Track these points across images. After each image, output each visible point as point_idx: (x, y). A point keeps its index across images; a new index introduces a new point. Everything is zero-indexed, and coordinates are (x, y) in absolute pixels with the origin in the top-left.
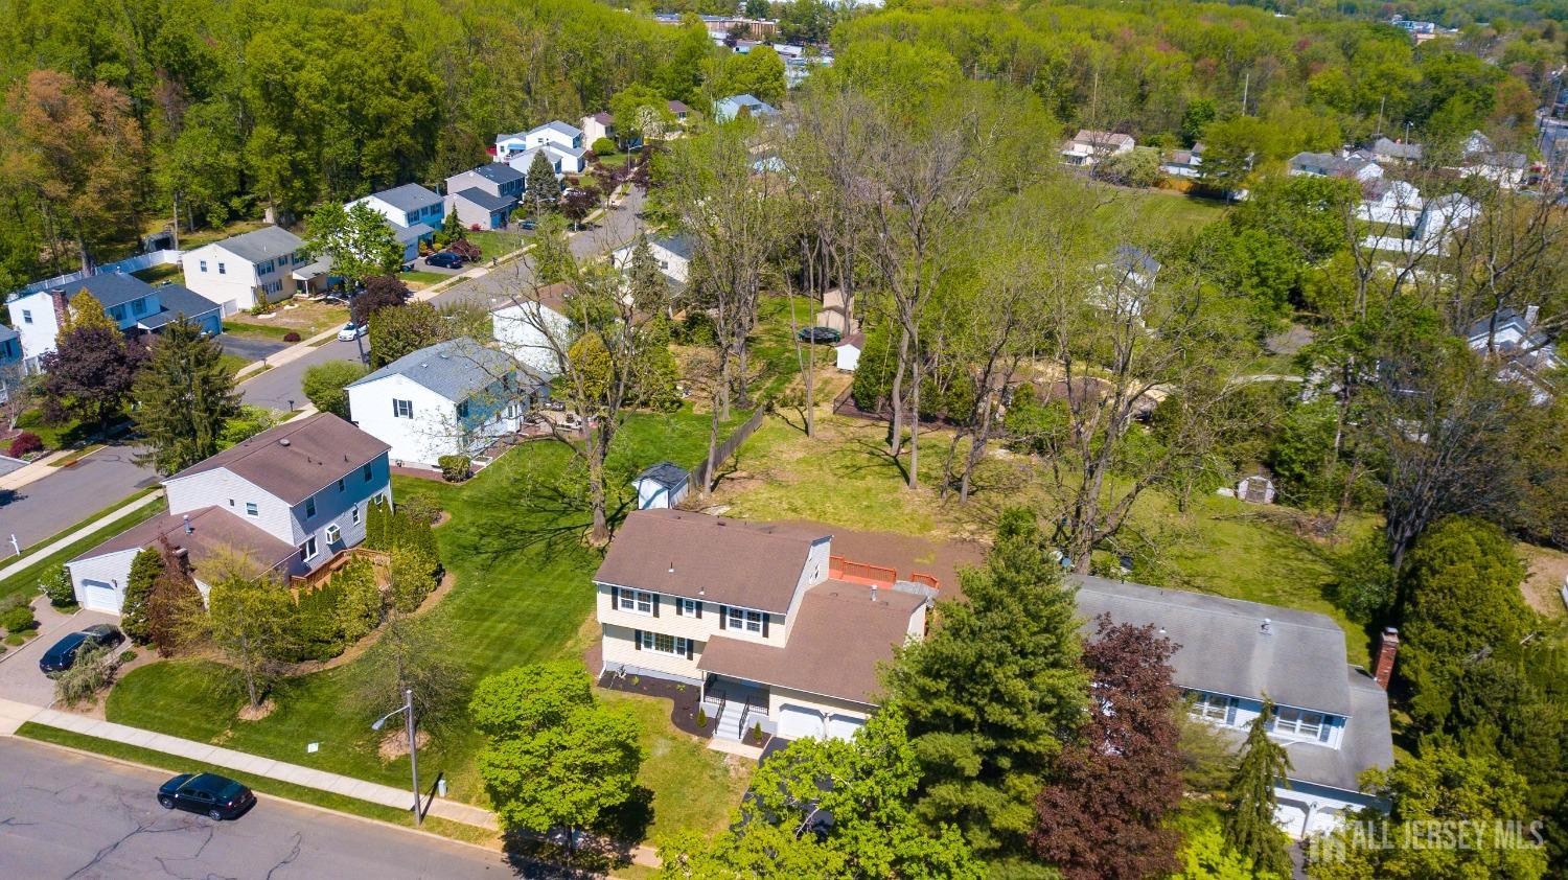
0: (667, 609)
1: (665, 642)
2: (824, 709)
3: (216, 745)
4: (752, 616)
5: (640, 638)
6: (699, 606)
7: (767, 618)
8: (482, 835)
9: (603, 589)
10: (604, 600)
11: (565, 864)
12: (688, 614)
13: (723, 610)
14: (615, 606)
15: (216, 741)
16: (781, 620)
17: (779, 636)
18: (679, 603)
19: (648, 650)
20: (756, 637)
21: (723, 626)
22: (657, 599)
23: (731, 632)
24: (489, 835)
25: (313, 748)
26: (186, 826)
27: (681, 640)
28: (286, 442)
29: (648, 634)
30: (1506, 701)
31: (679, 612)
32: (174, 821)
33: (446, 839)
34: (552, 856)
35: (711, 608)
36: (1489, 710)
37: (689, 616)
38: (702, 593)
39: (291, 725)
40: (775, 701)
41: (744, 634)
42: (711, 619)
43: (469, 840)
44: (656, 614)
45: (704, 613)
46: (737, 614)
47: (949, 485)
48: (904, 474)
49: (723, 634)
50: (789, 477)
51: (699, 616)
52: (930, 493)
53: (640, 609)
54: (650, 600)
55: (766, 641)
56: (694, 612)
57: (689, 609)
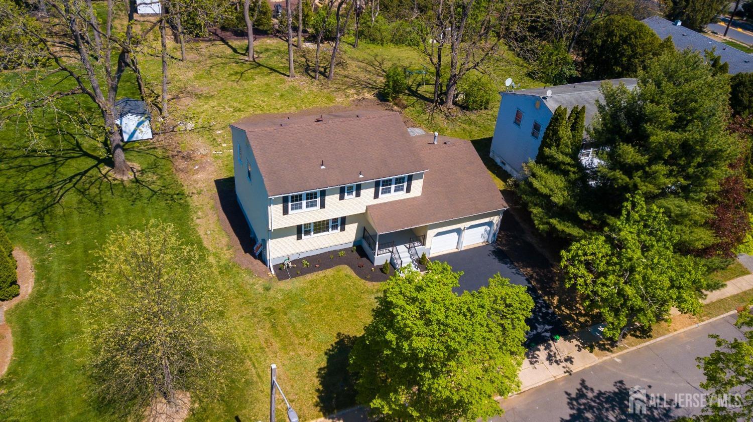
1: (321, 227)
2: (461, 226)
4: (399, 181)
5: (300, 231)
6: (359, 188)
7: (410, 179)
9: (275, 202)
10: (275, 211)
12: (350, 197)
13: (377, 184)
14: (285, 212)
16: (419, 177)
17: (417, 186)
18: (342, 191)
19: (308, 236)
20: (402, 195)
21: (376, 196)
22: (323, 194)
23: (384, 198)
27: (335, 220)
29: (308, 225)
31: (342, 198)
35: (368, 186)
37: (350, 198)
38: (361, 176)
40: (431, 233)
41: (394, 196)
42: (367, 194)
44: (323, 206)
45: (362, 192)
46: (388, 183)
47: (307, 70)
48: (273, 70)
49: (377, 201)
50: (205, 90)
51: (358, 195)
52: (303, 78)
53: (307, 206)
54: (317, 197)
55: (409, 196)
56: (354, 193)
57: (350, 193)
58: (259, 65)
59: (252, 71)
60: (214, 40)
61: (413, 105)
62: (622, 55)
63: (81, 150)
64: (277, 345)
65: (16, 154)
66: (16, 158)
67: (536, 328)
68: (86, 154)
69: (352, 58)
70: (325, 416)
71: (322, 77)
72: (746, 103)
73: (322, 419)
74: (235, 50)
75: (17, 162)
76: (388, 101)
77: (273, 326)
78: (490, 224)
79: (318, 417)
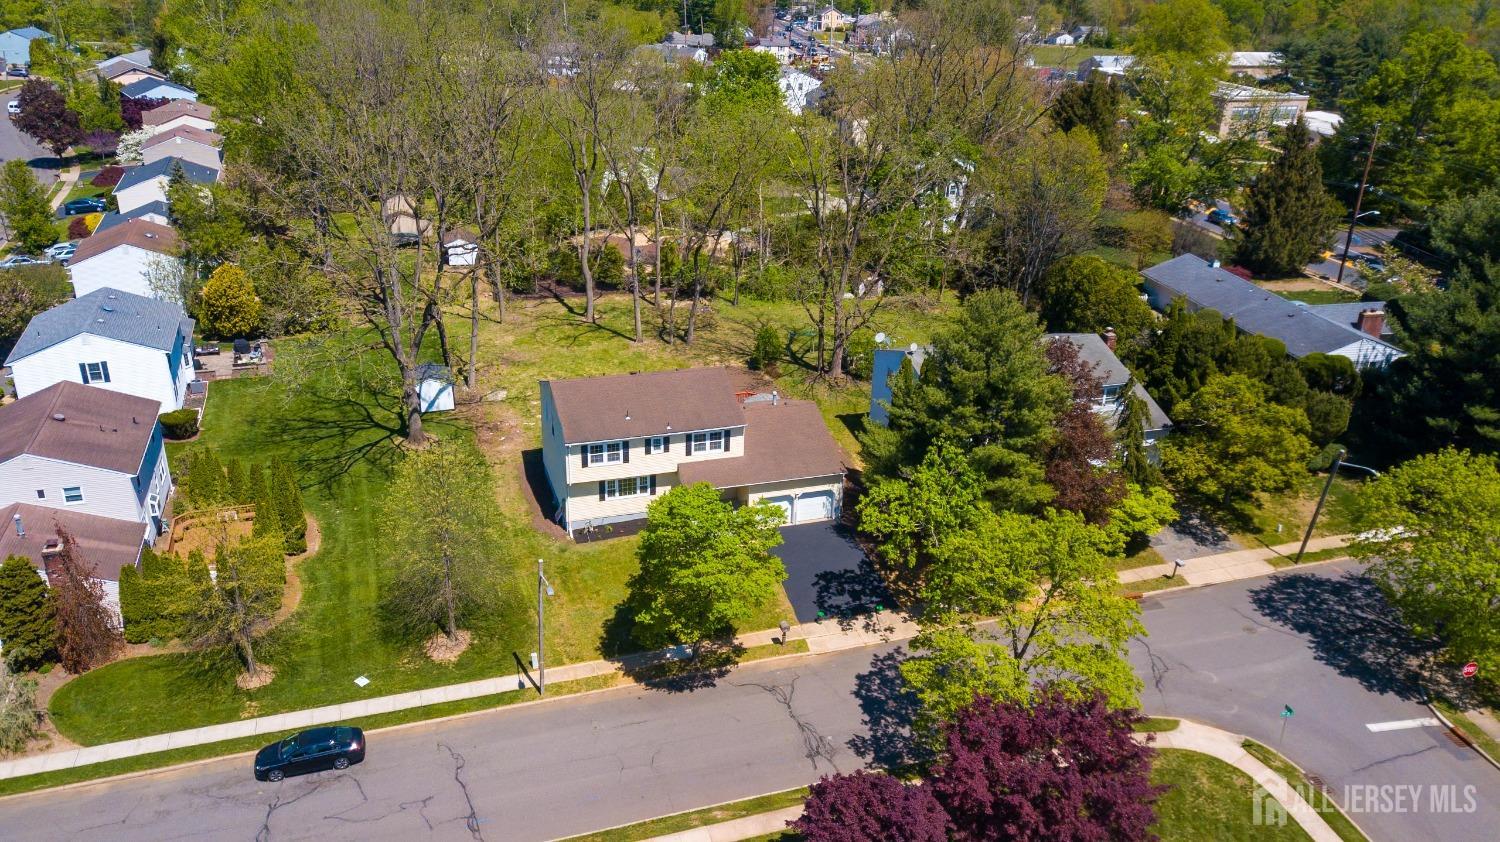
0: (636, 453)
1: (627, 486)
2: (791, 492)
3: (253, 717)
4: (715, 436)
5: (604, 489)
6: (667, 441)
7: (728, 434)
8: (605, 680)
9: (573, 451)
10: (573, 461)
11: (697, 670)
12: (658, 451)
13: (688, 438)
14: (585, 464)
15: (247, 715)
16: (739, 432)
17: (738, 445)
18: (648, 444)
19: (612, 498)
20: (718, 454)
21: (688, 453)
22: (626, 445)
23: (698, 456)
24: (613, 677)
25: (362, 681)
26: (314, 788)
27: (643, 479)
28: (62, 416)
29: (612, 482)
30: (1213, 345)
31: (648, 452)
32: (299, 786)
33: (579, 694)
34: (682, 669)
35: (677, 440)
36: (1206, 353)
37: (657, 453)
38: (669, 428)
39: (312, 673)
40: (753, 498)
41: (708, 454)
42: (677, 449)
43: (600, 687)
44: (626, 460)
45: (671, 446)
46: (701, 438)
47: (662, 333)
48: (617, 333)
49: (689, 459)
50: (527, 356)
51: (667, 450)
52: (654, 342)
53: (609, 460)
54: (620, 448)
55: (727, 455)
56: (662, 447)
57: (657, 446)
58: (600, 327)
59: (589, 334)
60: (546, 297)
61: (791, 375)
62: (1075, 306)
63: (372, 421)
64: (565, 598)
65: (301, 425)
66: (300, 429)
67: (860, 599)
68: (378, 425)
69: (727, 319)
70: (605, 658)
71: (679, 342)
72: (1191, 360)
73: (602, 661)
74: (571, 310)
75: (301, 433)
76: (759, 369)
77: (564, 582)
78: (829, 494)
79: (597, 659)
